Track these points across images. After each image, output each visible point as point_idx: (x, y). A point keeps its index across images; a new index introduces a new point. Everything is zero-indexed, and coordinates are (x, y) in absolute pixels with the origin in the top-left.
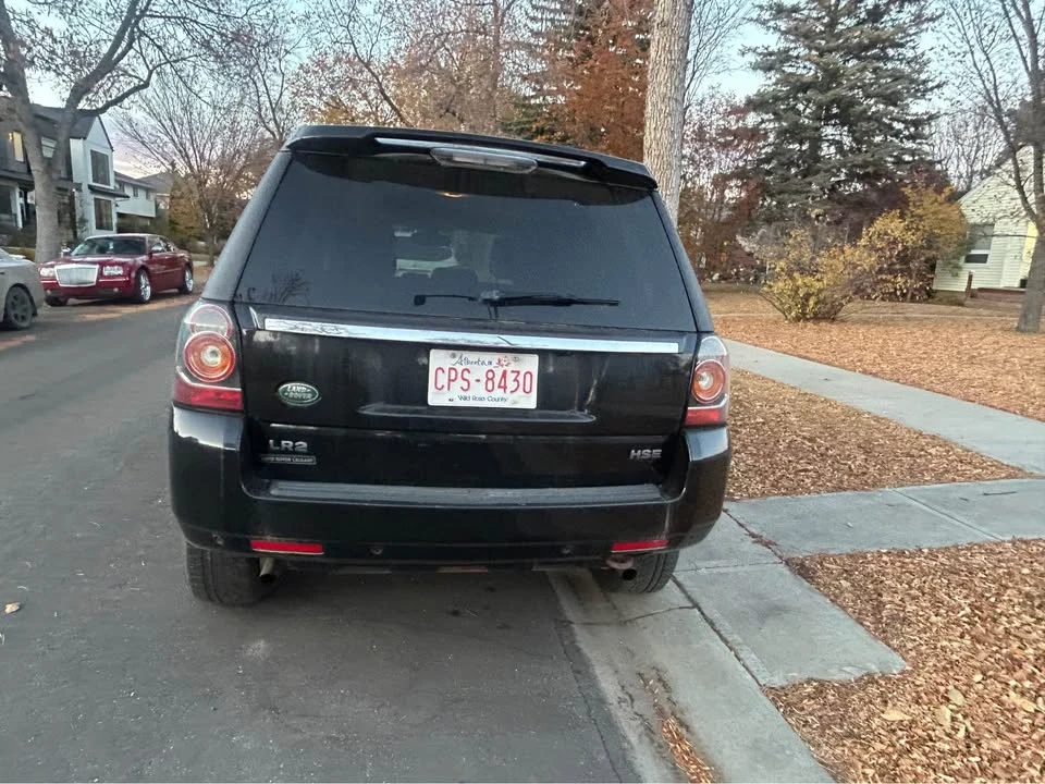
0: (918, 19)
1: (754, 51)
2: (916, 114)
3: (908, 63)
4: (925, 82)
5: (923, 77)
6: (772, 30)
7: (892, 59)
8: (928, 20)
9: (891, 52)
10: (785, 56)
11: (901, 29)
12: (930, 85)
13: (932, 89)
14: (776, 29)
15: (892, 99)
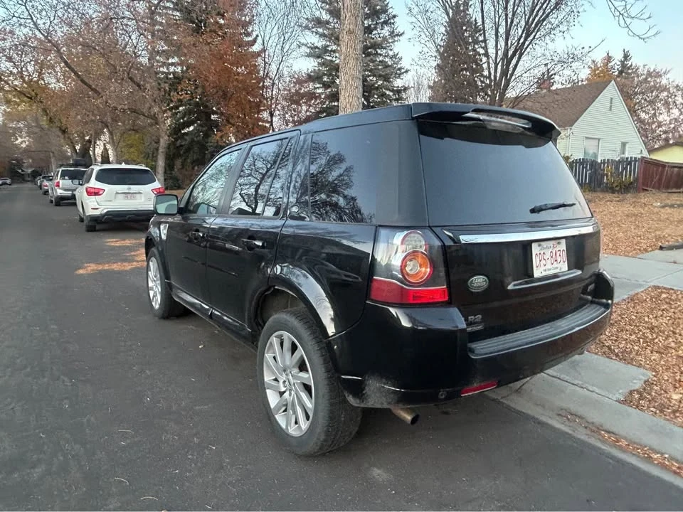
0: (392, 34)
1: (306, 45)
2: (398, 87)
3: (391, 58)
4: (400, 69)
5: (399, 66)
6: (314, 34)
7: (381, 55)
8: (397, 35)
9: (379, 51)
10: (325, 50)
11: (385, 39)
12: (403, 71)
13: (403, 73)
14: (317, 33)
15: (386, 78)
